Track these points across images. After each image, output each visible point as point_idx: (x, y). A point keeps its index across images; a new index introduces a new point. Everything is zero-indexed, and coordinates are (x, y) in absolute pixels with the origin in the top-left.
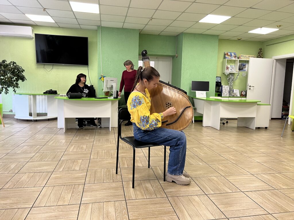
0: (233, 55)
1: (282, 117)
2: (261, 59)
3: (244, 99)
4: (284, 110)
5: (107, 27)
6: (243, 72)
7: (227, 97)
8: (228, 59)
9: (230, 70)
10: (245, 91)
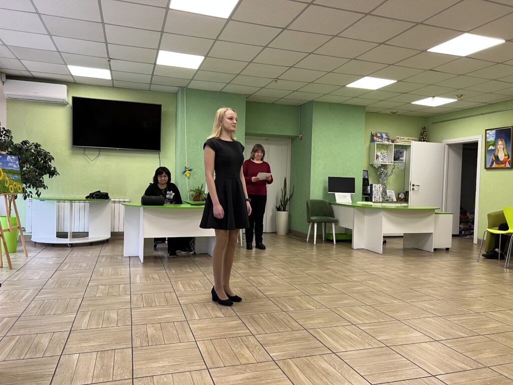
0: (384, 136)
1: (460, 232)
2: (425, 143)
4: (463, 222)
8: (378, 143)
9: (381, 160)
10: (404, 193)
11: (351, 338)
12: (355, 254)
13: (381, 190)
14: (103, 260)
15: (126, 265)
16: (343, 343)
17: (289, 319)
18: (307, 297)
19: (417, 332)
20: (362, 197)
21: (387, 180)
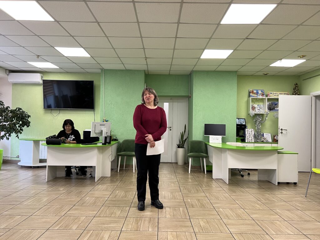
0: (260, 92)
2: (297, 96)
3: (274, 145)
5: (111, 70)
6: (275, 113)
7: (252, 143)
9: (257, 111)
13: (253, 133)
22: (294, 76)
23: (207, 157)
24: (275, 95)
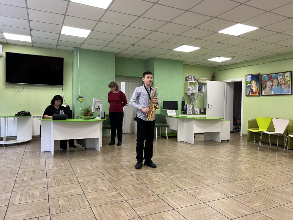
0: (193, 78)
1: (233, 130)
2: (214, 82)
3: (204, 116)
4: (234, 125)
5: (85, 49)
6: (201, 93)
7: (191, 115)
8: (190, 81)
9: (191, 91)
10: (203, 109)
11: (183, 199)
12: (179, 145)
13: (192, 108)
14: (28, 154)
15: (43, 157)
16: (179, 202)
17: (147, 189)
18: (155, 173)
19: (219, 193)
20: (182, 112)
21: (194, 102)
22: (213, 67)
23: (168, 126)
24: (202, 80)
